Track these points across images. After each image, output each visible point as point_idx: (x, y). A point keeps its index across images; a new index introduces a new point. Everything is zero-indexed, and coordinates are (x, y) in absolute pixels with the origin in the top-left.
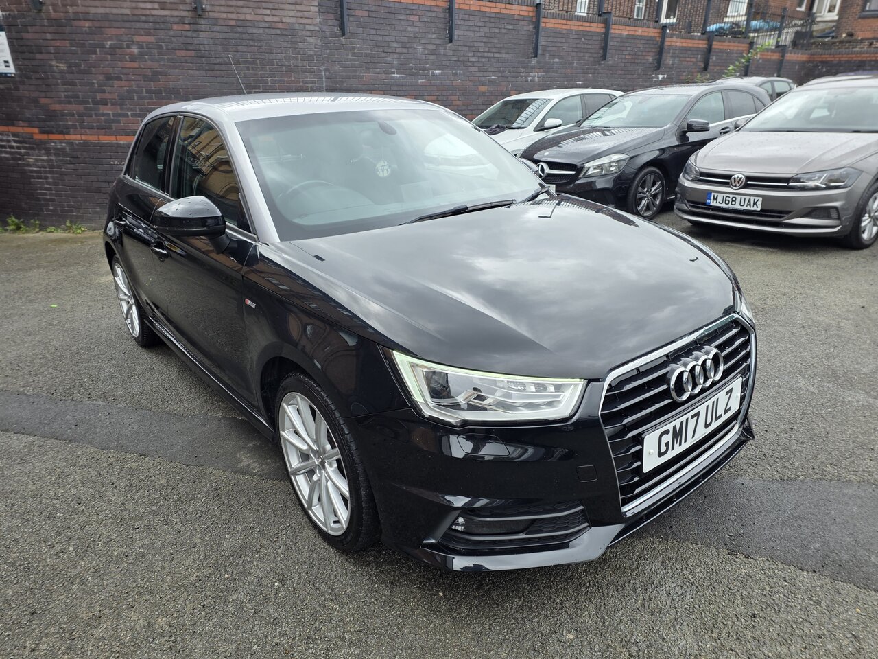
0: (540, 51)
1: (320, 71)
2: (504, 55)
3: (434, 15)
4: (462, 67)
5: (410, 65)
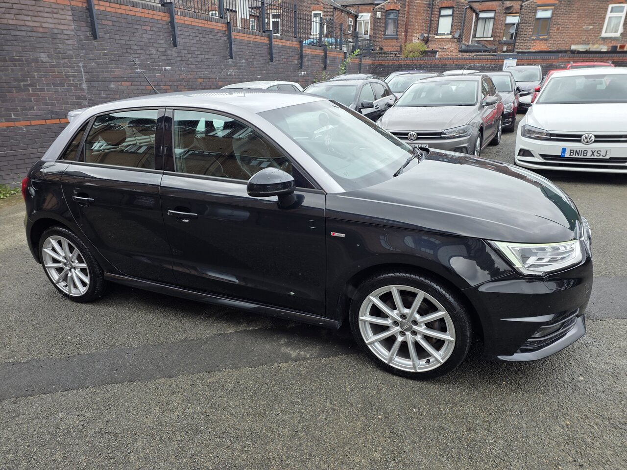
0: (233, 55)
1: (79, 67)
2: (211, 57)
3: (160, 26)
4: (184, 65)
5: (149, 63)
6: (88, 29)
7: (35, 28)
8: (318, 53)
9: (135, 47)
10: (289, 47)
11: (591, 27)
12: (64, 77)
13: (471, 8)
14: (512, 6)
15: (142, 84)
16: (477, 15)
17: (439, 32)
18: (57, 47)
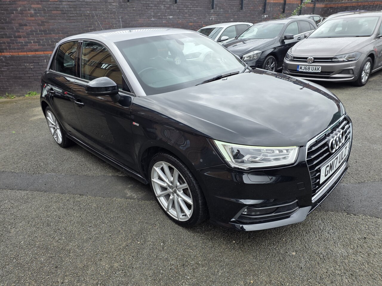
0: (214, 6)
1: (119, 18)
2: (199, 9)
4: (181, 14)
5: (159, 14)
8: (280, 2)
9: (152, 5)
18: (108, 7)
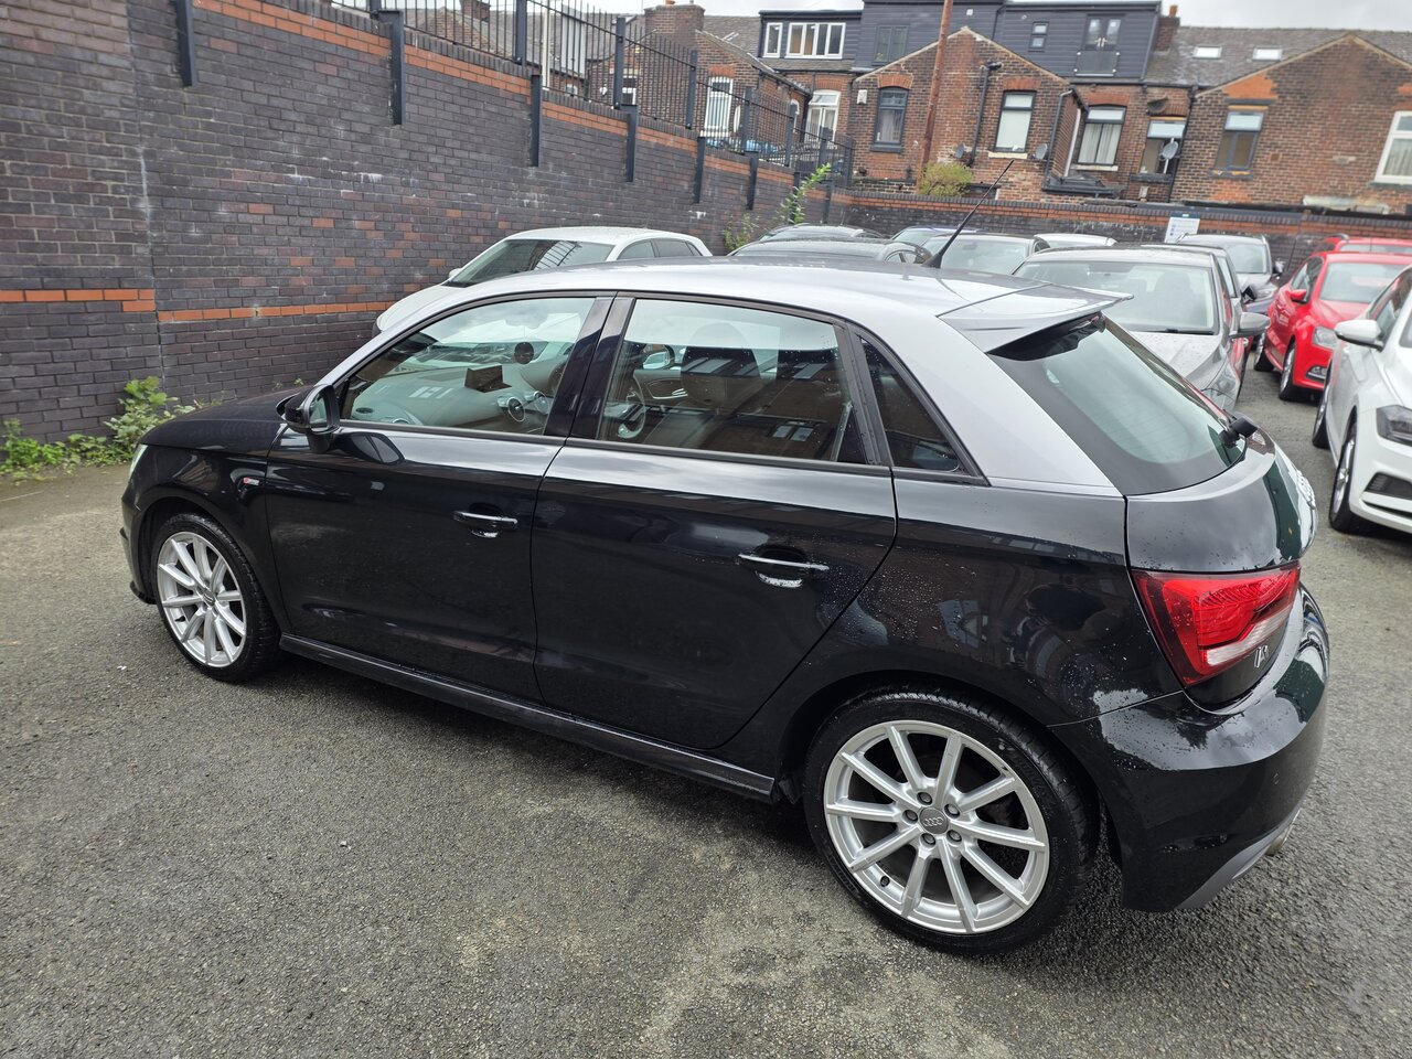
0: (541, 157)
1: (134, 154)
2: (484, 157)
3: (364, 69)
4: (417, 171)
5: (325, 159)
6: (169, 57)
7: (16, 40)
8: (737, 171)
9: (293, 116)
10: (673, 151)
11: (1352, 159)
12: (90, 179)
13: (1075, 96)
14: (1166, 99)
15: (303, 211)
16: (1085, 112)
17: (998, 146)
18: (77, 96)
